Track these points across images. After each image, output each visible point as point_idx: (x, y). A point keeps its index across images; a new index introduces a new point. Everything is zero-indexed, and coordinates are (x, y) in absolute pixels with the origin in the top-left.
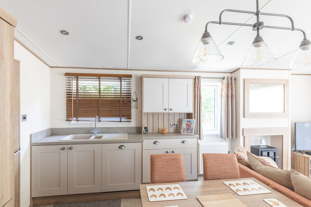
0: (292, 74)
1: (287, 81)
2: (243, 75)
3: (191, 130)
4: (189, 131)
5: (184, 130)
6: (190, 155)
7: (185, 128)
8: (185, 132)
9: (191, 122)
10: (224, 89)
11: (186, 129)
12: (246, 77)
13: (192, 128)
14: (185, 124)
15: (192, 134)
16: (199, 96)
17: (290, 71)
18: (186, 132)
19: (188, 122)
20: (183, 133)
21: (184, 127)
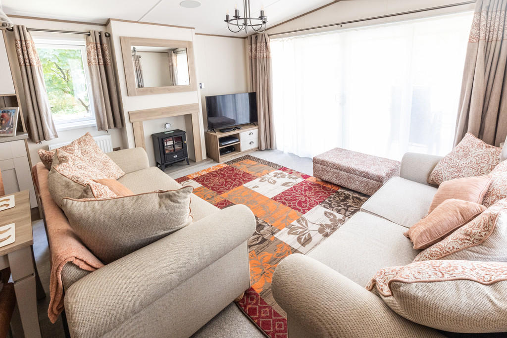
0: (196, 34)
1: (190, 43)
2: (117, 30)
3: (10, 127)
4: (7, 129)
6: (13, 171)
10: (92, 52)
12: (123, 34)
13: (12, 124)
15: (11, 135)
16: (28, 64)
17: (193, 30)
19: (5, 112)
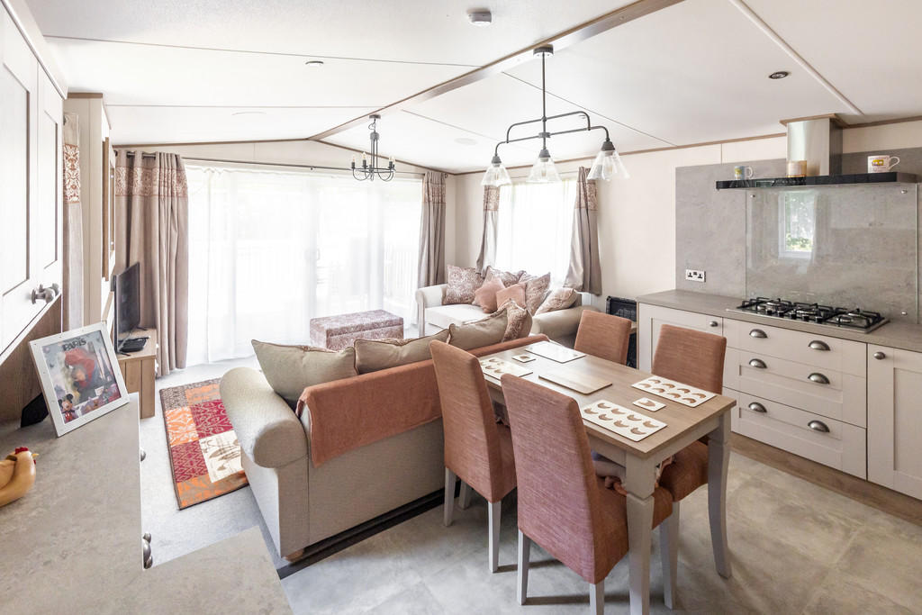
3: (106, 385)
5: (65, 404)
7: (69, 390)
8: (78, 412)
9: (88, 340)
11: (76, 395)
14: (59, 366)
18: (85, 411)
19: (73, 346)
20: (74, 424)
21: (59, 390)
